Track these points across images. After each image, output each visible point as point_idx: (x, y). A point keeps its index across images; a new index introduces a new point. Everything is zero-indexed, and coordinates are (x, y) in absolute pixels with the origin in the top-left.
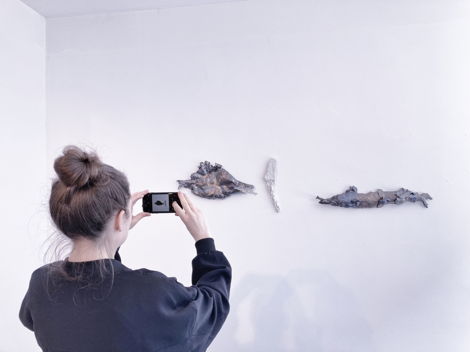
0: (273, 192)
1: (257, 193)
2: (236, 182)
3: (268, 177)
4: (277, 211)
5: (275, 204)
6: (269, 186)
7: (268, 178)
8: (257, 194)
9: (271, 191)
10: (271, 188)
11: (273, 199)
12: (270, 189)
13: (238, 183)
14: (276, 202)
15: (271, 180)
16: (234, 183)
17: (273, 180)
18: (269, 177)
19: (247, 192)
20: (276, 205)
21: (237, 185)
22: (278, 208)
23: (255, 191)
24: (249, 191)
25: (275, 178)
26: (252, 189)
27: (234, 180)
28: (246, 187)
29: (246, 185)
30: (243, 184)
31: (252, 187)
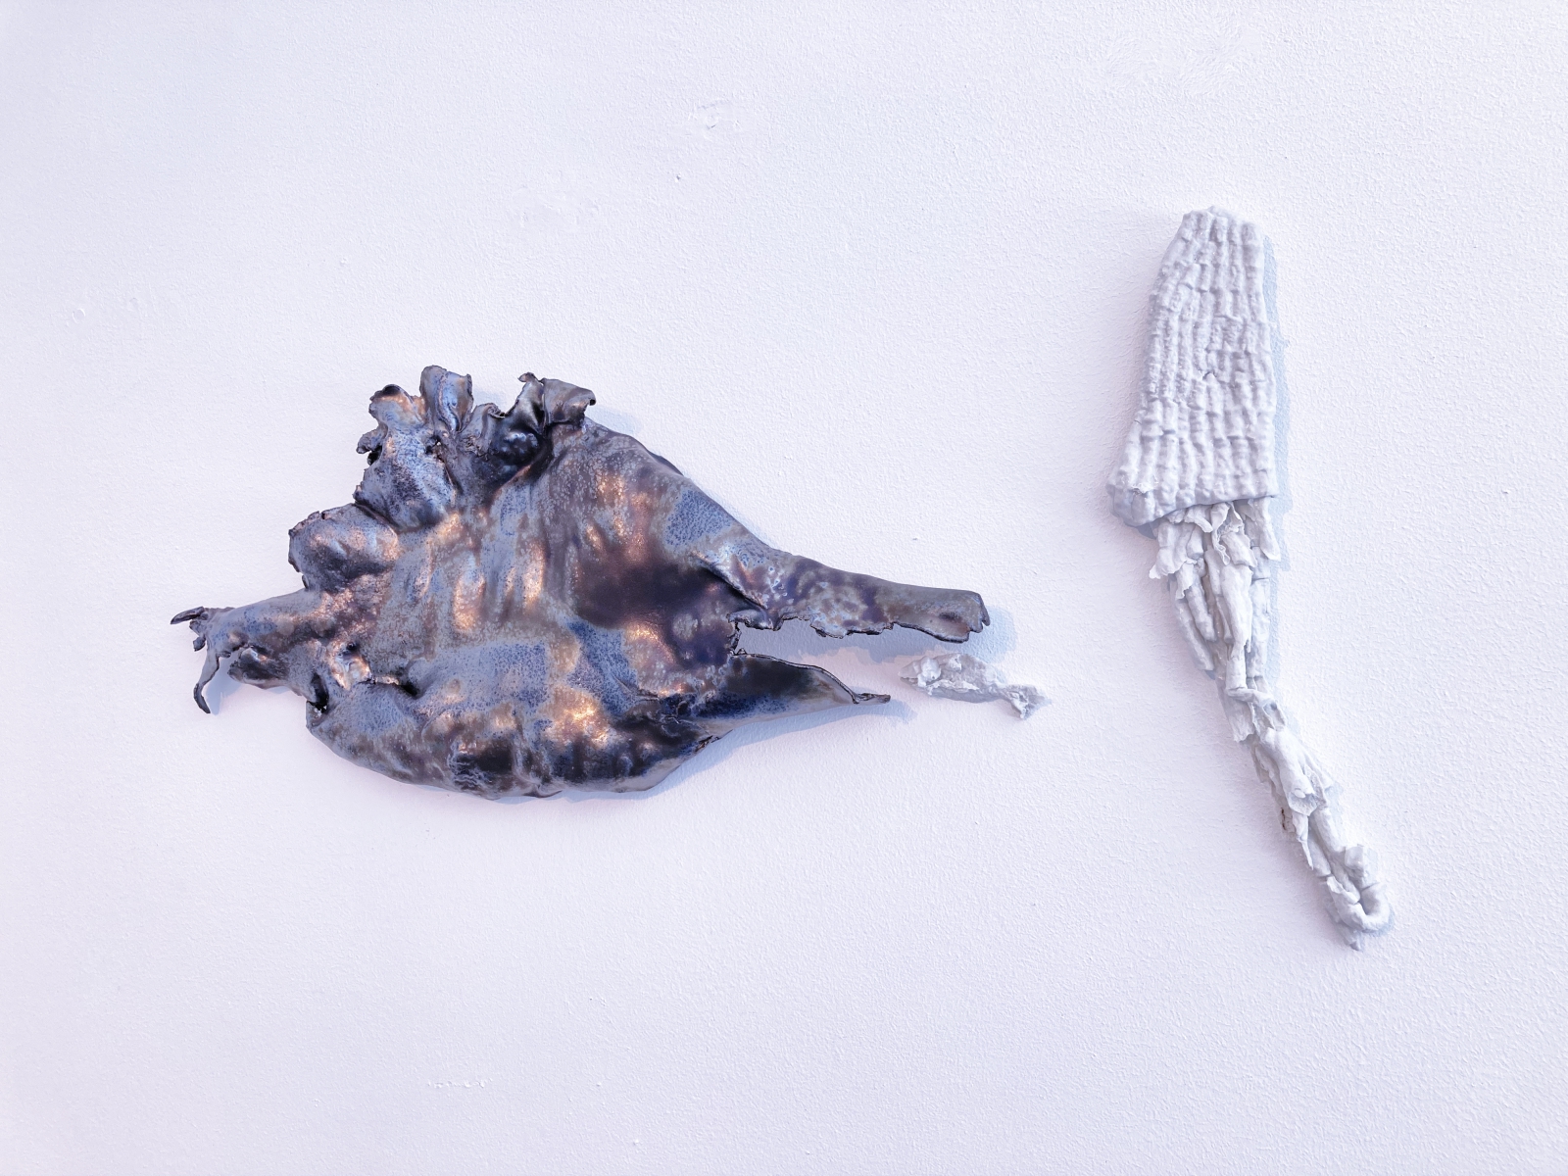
0: (1249, 657)
1: (1041, 686)
2: (760, 573)
3: (1161, 467)
4: (1344, 928)
5: (1303, 829)
6: (1189, 579)
7: (1172, 477)
8: (1031, 698)
9: (1221, 643)
10: (1217, 604)
11: (1265, 761)
12: (1205, 618)
13: (775, 578)
14: (1317, 799)
15: (1210, 507)
16: (735, 581)
17: (1240, 504)
18: (1173, 462)
19: (910, 682)
20: (1316, 833)
21: (764, 600)
22: (1355, 876)
23: (1008, 669)
24: (929, 670)
25: (1268, 461)
26: (965, 637)
27: (727, 548)
28: (885, 614)
29: (877, 602)
30: (846, 588)
31: (953, 610)
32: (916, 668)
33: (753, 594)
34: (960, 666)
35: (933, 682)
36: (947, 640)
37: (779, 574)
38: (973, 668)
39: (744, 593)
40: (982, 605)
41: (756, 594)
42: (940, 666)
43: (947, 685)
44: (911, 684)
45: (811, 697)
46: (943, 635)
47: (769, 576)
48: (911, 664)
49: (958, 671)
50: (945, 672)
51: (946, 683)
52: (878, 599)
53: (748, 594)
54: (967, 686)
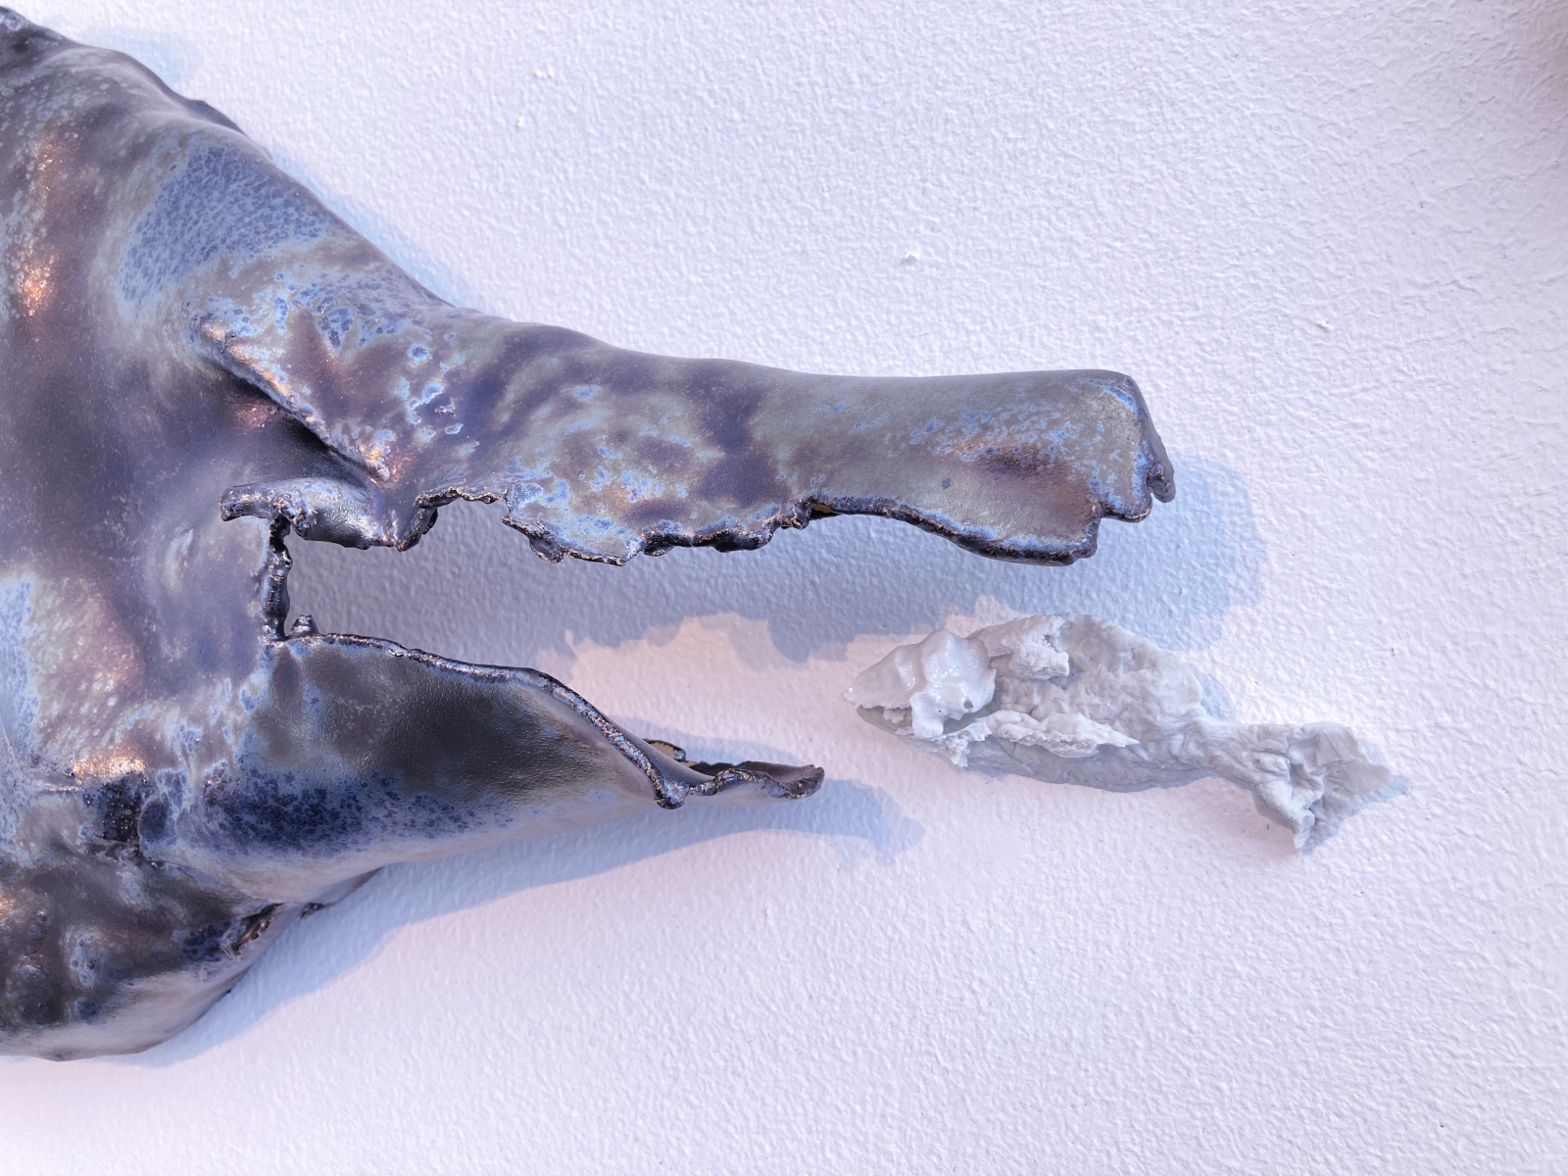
13: (429, 377)
16: (295, 393)
19: (890, 722)
24: (952, 679)
26: (1079, 540)
27: (284, 294)
28: (782, 474)
29: (758, 435)
30: (658, 400)
31: (1031, 438)
32: (905, 671)
33: (346, 430)
34: (1062, 659)
35: (969, 718)
36: (1011, 554)
37: (445, 367)
38: (1112, 667)
39: (323, 432)
40: (1143, 419)
41: (356, 432)
42: (990, 662)
43: (1019, 732)
44: (890, 727)
45: (543, 781)
46: (994, 533)
47: (407, 373)
48: (889, 658)
49: (1055, 679)
50: (1012, 685)
51: (1014, 723)
52: (761, 426)
53: (331, 435)
54: (1092, 732)
